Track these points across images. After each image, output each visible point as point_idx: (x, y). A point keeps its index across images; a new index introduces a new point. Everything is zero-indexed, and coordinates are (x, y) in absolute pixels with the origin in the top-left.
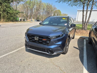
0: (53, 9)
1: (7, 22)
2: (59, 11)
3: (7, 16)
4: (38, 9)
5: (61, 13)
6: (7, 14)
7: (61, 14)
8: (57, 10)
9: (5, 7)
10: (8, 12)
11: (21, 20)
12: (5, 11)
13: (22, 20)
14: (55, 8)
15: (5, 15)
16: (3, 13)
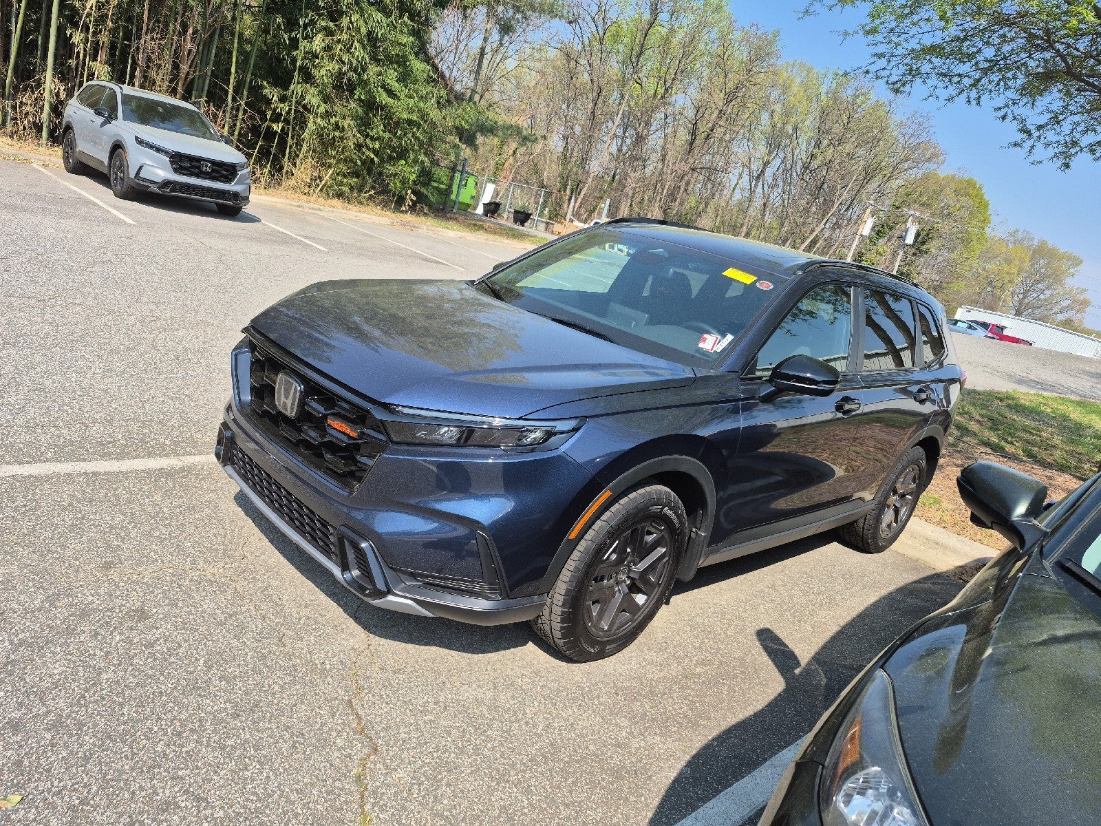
0: (900, 153)
1: (340, 195)
2: (967, 189)
3: (352, 137)
4: (703, 128)
5: (994, 220)
6: (364, 124)
7: (981, 238)
8: (944, 172)
9: (360, 53)
10: (371, 105)
11: (493, 209)
12: (351, 88)
13: (506, 219)
14: (921, 152)
15: (336, 126)
16: (326, 99)
